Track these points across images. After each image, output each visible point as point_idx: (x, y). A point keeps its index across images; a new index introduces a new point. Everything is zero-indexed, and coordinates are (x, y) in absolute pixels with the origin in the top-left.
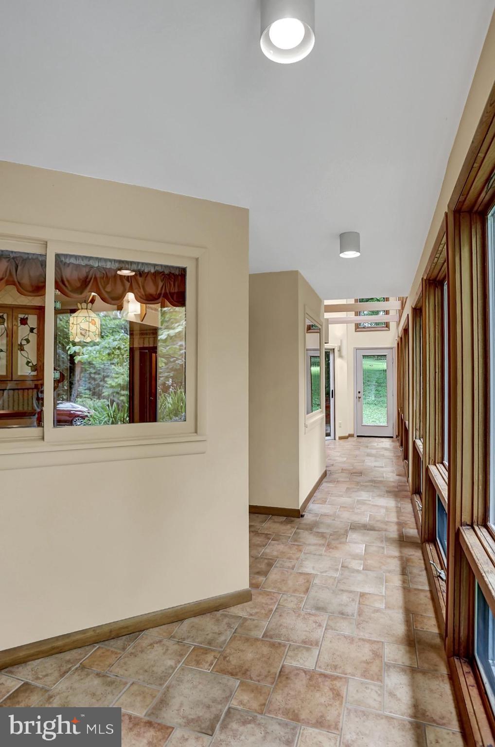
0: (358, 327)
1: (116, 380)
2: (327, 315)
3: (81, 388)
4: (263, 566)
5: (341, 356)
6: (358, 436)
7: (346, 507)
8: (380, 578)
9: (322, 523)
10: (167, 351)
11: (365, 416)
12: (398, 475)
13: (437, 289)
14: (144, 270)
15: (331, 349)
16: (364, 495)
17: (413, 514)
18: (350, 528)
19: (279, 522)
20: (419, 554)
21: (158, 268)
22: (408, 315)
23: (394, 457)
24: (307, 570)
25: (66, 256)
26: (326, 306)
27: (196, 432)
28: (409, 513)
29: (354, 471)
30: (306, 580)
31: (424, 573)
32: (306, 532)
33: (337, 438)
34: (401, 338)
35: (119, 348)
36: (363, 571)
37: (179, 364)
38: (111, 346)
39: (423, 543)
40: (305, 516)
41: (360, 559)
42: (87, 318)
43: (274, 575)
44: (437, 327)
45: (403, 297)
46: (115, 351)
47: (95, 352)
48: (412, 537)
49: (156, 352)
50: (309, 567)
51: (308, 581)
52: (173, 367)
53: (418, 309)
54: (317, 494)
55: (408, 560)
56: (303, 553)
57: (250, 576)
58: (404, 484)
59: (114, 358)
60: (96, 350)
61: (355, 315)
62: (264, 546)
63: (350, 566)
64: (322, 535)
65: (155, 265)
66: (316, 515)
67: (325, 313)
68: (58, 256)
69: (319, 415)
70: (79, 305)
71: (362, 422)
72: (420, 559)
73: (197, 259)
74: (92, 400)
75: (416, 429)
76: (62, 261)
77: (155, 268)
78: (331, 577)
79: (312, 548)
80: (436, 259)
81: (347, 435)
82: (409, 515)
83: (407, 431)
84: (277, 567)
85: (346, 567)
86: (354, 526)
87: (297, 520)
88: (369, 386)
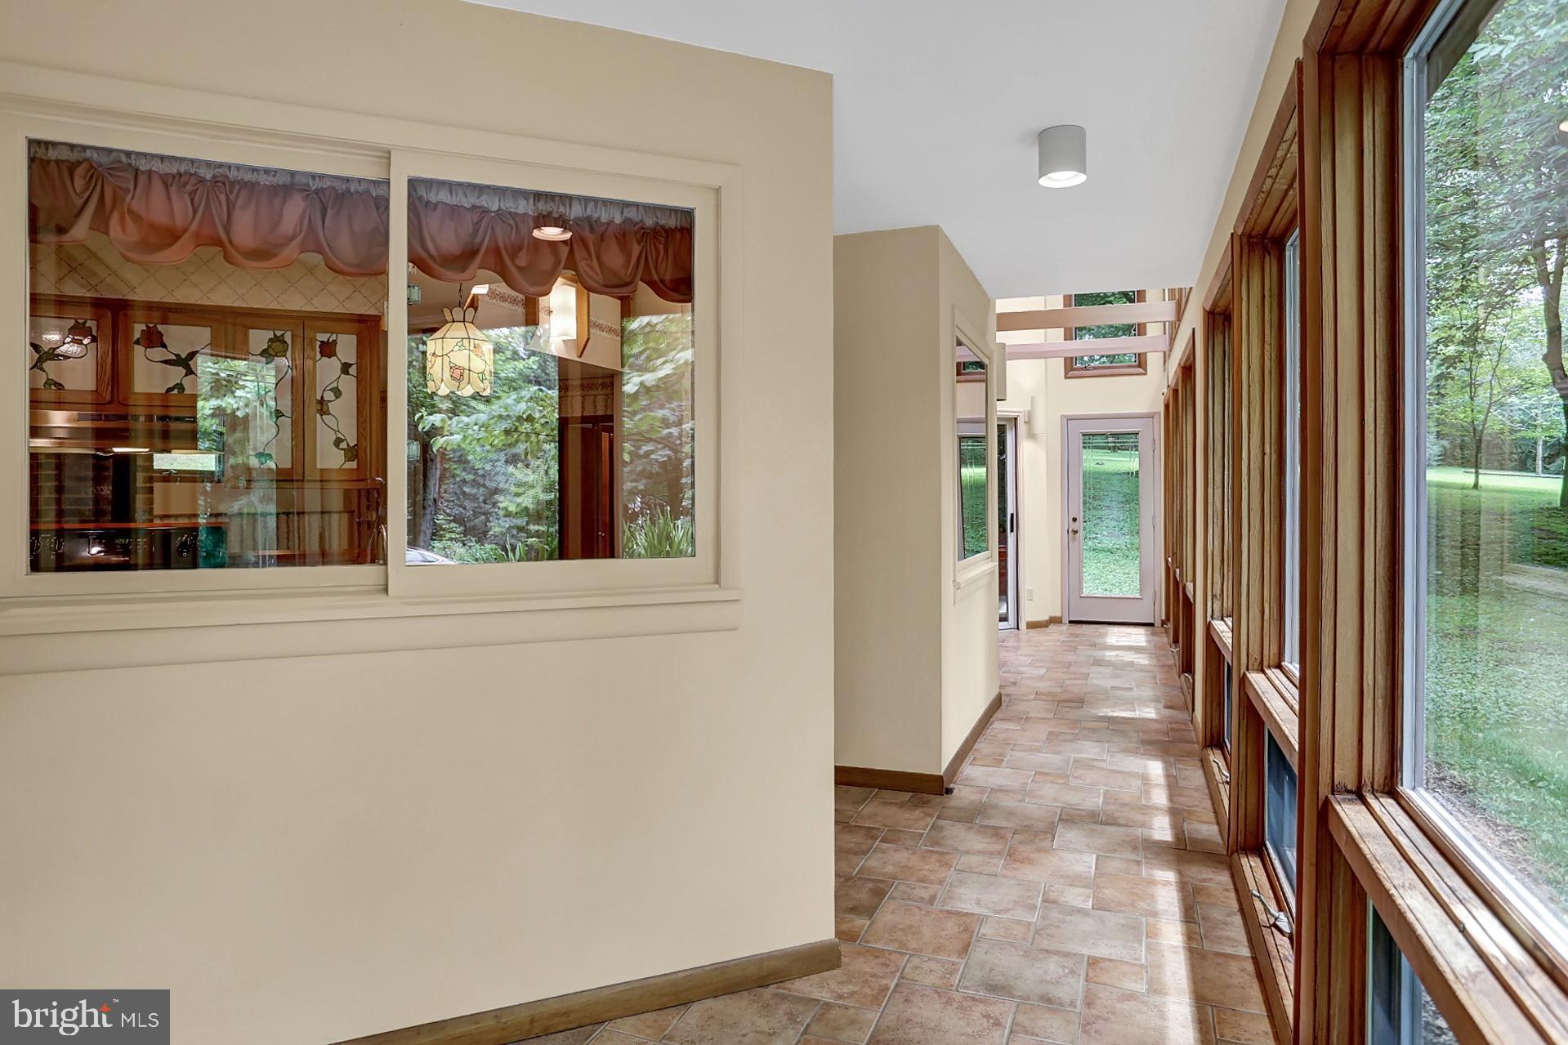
0: (1073, 367)
1: (519, 500)
2: (1003, 337)
3: (441, 517)
4: (863, 896)
5: (1032, 436)
6: (1070, 622)
7: (1048, 774)
8: (1134, 928)
9: (995, 807)
10: (636, 426)
11: (1086, 577)
12: (1167, 707)
13: (1267, 258)
14: (599, 218)
15: (1009, 419)
16: (1090, 750)
17: (1207, 791)
18: (1060, 820)
19: (896, 804)
20: (1222, 879)
21: (631, 214)
22: (1194, 330)
23: (1157, 668)
24: (962, 906)
25: (430, 183)
26: (1001, 316)
27: (717, 581)
28: (1197, 790)
29: (1066, 696)
30: (962, 928)
31: (1238, 919)
32: (959, 825)
33: (1023, 626)
34: (1176, 391)
35: (530, 419)
36: (1093, 912)
37: (657, 460)
38: (511, 414)
39: (1232, 854)
40: (955, 792)
41: (1086, 886)
42: (466, 342)
43: (888, 914)
44: (1267, 347)
45: (1181, 290)
46: (521, 424)
47: (476, 428)
48: (1204, 841)
49: (611, 430)
50: (968, 899)
51: (966, 929)
52: (644, 470)
53: (1219, 314)
54: (981, 746)
55: (1197, 891)
56: (952, 869)
57: (836, 917)
58: (1183, 727)
59: (517, 441)
60: (480, 422)
61: (1065, 340)
62: (865, 853)
63: (1062, 899)
64: (997, 833)
65: (624, 205)
66: (982, 790)
67: (998, 333)
68: (413, 183)
69: (984, 565)
70: (446, 312)
71: (1081, 589)
72: (1226, 890)
73: (718, 190)
74: (464, 545)
75: (1213, 596)
76: (420, 199)
77: (622, 213)
78: (1018, 922)
79: (974, 860)
80: (1269, 181)
81: (1047, 618)
82: (1195, 794)
83: (1189, 606)
84: (894, 898)
85: (1054, 902)
86: (1068, 815)
87: (937, 799)
88: (1095, 508)
